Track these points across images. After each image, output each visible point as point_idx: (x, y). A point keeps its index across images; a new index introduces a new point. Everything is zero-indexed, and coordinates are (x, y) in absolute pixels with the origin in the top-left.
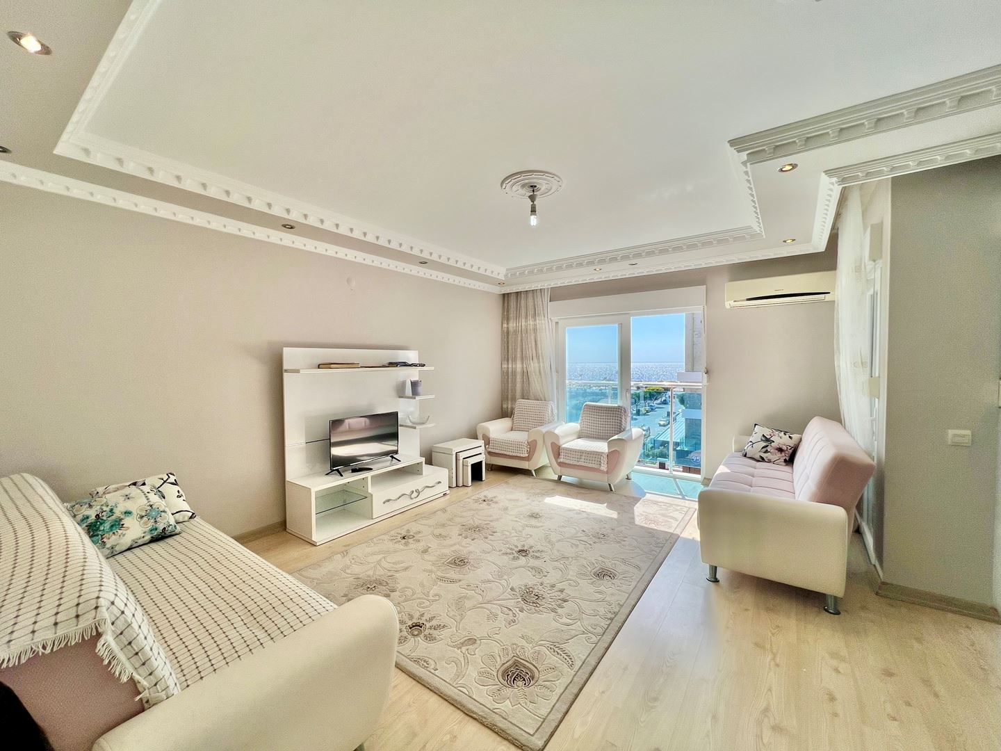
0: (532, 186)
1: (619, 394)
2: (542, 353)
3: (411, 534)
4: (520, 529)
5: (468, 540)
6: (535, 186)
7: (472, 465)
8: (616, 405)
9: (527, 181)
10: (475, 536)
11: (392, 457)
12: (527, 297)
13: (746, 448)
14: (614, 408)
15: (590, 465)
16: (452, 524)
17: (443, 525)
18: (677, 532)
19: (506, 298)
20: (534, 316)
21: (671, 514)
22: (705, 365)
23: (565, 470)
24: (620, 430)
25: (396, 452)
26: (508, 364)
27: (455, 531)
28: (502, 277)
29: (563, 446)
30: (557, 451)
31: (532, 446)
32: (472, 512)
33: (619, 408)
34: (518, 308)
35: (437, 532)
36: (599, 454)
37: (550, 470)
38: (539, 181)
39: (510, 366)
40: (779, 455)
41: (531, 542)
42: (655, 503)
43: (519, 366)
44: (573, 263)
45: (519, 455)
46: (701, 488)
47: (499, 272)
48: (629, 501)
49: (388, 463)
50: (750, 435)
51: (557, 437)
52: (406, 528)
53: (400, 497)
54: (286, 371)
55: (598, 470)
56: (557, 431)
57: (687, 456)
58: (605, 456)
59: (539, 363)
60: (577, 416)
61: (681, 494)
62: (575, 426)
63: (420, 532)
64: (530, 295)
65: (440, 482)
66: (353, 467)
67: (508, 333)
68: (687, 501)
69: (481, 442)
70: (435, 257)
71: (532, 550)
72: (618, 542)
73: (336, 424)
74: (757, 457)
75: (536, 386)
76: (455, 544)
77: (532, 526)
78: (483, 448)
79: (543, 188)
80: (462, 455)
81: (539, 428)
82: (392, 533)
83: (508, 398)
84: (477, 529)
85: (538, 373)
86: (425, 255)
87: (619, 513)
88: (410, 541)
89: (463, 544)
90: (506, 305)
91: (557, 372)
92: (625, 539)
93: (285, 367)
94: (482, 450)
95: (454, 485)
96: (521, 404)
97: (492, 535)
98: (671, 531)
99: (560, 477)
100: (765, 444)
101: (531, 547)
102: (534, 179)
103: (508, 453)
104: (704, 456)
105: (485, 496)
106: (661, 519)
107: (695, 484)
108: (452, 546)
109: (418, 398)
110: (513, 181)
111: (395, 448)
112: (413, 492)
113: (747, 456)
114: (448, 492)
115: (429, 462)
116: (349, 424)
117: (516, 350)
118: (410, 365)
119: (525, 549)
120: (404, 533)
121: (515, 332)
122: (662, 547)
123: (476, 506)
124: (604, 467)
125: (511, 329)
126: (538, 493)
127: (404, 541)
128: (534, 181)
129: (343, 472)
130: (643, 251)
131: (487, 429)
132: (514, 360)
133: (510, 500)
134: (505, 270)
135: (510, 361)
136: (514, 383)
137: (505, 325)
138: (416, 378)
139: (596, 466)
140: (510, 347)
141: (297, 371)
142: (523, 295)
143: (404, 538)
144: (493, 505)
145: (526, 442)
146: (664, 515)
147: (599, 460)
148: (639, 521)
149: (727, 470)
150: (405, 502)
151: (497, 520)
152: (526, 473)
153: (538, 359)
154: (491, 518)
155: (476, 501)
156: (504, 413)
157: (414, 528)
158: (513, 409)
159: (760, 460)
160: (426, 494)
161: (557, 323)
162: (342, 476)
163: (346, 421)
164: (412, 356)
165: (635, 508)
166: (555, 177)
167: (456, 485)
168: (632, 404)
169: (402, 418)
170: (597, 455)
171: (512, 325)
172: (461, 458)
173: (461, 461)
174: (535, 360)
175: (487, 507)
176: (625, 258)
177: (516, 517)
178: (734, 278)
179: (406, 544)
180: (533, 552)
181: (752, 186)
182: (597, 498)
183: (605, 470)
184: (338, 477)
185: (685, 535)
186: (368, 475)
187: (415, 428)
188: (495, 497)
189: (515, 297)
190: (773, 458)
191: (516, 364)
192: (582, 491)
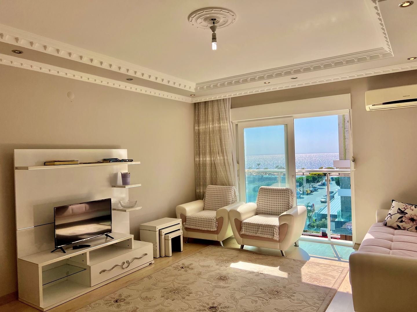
0: (212, 19)
1: (286, 179)
2: (225, 148)
3: (123, 297)
4: (211, 289)
5: (169, 301)
6: (215, 19)
7: (172, 239)
8: (285, 188)
9: (208, 15)
10: (174, 297)
11: (107, 235)
12: (213, 106)
13: (386, 219)
14: (283, 190)
15: (266, 236)
16: (157, 288)
17: (149, 289)
18: (335, 287)
19: (197, 107)
20: (219, 120)
21: (330, 273)
22: (352, 156)
23: (246, 240)
24: (289, 207)
25: (110, 231)
26: (200, 158)
27: (158, 294)
28: (193, 90)
29: (244, 221)
30: (239, 225)
31: (220, 221)
32: (173, 277)
33: (287, 190)
34: (206, 115)
35: (144, 295)
36: (272, 227)
37: (235, 241)
38: (218, 15)
39: (201, 159)
40: (411, 223)
41: (219, 300)
42: (318, 264)
43: (208, 159)
44: (248, 78)
45: (209, 229)
46: (352, 251)
47: (191, 86)
48: (297, 264)
49: (104, 240)
50: (389, 208)
51: (239, 214)
52: (118, 293)
53: (113, 268)
54: (17, 168)
55: (272, 240)
56: (239, 210)
57: (342, 226)
58: (277, 229)
59: (223, 156)
60: (255, 196)
61: (338, 257)
62: (253, 205)
63: (130, 296)
64: (216, 103)
65: (146, 254)
66: (74, 245)
67: (199, 133)
68: (342, 262)
69: (179, 221)
70: (138, 75)
71: (221, 306)
72: (289, 297)
73: (60, 210)
74: (395, 225)
75: (221, 174)
76: (158, 305)
77: (220, 287)
78: (181, 225)
79: (221, 20)
80: (164, 232)
81: (225, 208)
82: (108, 297)
83: (200, 184)
84: (176, 291)
85: (223, 164)
86: (131, 73)
87: (289, 274)
88: (122, 303)
89: (165, 304)
90: (197, 111)
91: (238, 163)
92: (294, 295)
93: (16, 165)
94: (180, 226)
95: (158, 256)
96: (211, 189)
97: (188, 296)
98: (330, 286)
99: (242, 246)
100: (400, 216)
101: (220, 304)
102: (214, 14)
103: (201, 228)
104: (354, 226)
105: (183, 264)
106: (322, 277)
107: (348, 248)
108: (155, 306)
109: (127, 187)
110: (197, 16)
111: (109, 228)
112: (124, 263)
113: (387, 225)
114: (153, 262)
115: (138, 238)
116: (72, 210)
117: (205, 147)
118: (120, 161)
119: (215, 306)
120: (116, 297)
121: (205, 133)
122: (324, 300)
123: (176, 272)
124: (276, 237)
125: (201, 131)
126: (226, 260)
127: (116, 304)
128: (214, 16)
129: (66, 249)
130: (301, 68)
131: (184, 210)
132: (205, 154)
133: (203, 266)
134: (195, 84)
135: (201, 156)
136: (205, 172)
137: (197, 128)
138: (126, 171)
139: (270, 237)
140: (201, 145)
141: (26, 168)
142: (210, 104)
143: (117, 301)
144: (190, 271)
145: (215, 219)
146: (324, 274)
147: (272, 231)
148: (305, 279)
149: (372, 237)
150: (118, 272)
151: (193, 283)
152: (216, 243)
153: (223, 153)
154: (187, 282)
155: (176, 268)
156: (198, 196)
157: (125, 292)
158: (204, 193)
159: (398, 228)
160: (135, 265)
161: (237, 125)
162: (65, 252)
163: (70, 207)
164: (122, 153)
165: (301, 269)
166: (230, 13)
167: (159, 256)
168: (297, 186)
169: (114, 204)
170: (270, 227)
171: (202, 127)
172: (163, 234)
173: (163, 237)
174: (221, 154)
175: (185, 273)
176: (288, 73)
177: (208, 280)
178: (371, 88)
179: (118, 306)
180: (221, 308)
181: (381, 17)
182: (272, 262)
183: (278, 240)
184: (61, 253)
185: (341, 290)
186: (87, 250)
187: (125, 211)
188: (191, 264)
189: (203, 106)
190: (407, 226)
191: (206, 157)
192: (261, 257)
